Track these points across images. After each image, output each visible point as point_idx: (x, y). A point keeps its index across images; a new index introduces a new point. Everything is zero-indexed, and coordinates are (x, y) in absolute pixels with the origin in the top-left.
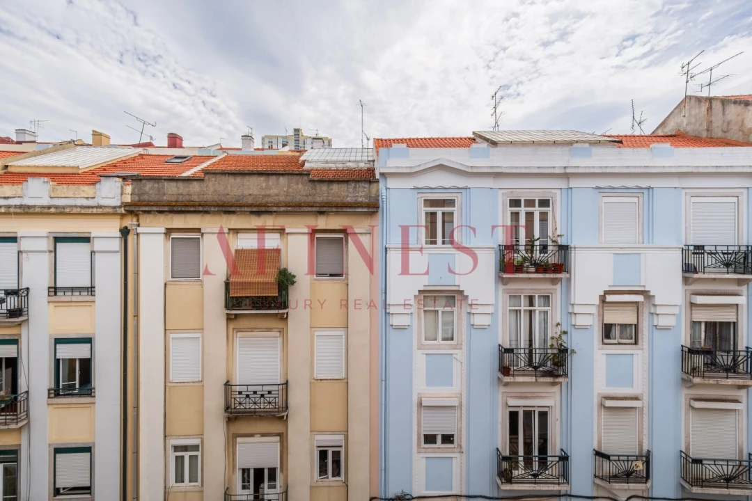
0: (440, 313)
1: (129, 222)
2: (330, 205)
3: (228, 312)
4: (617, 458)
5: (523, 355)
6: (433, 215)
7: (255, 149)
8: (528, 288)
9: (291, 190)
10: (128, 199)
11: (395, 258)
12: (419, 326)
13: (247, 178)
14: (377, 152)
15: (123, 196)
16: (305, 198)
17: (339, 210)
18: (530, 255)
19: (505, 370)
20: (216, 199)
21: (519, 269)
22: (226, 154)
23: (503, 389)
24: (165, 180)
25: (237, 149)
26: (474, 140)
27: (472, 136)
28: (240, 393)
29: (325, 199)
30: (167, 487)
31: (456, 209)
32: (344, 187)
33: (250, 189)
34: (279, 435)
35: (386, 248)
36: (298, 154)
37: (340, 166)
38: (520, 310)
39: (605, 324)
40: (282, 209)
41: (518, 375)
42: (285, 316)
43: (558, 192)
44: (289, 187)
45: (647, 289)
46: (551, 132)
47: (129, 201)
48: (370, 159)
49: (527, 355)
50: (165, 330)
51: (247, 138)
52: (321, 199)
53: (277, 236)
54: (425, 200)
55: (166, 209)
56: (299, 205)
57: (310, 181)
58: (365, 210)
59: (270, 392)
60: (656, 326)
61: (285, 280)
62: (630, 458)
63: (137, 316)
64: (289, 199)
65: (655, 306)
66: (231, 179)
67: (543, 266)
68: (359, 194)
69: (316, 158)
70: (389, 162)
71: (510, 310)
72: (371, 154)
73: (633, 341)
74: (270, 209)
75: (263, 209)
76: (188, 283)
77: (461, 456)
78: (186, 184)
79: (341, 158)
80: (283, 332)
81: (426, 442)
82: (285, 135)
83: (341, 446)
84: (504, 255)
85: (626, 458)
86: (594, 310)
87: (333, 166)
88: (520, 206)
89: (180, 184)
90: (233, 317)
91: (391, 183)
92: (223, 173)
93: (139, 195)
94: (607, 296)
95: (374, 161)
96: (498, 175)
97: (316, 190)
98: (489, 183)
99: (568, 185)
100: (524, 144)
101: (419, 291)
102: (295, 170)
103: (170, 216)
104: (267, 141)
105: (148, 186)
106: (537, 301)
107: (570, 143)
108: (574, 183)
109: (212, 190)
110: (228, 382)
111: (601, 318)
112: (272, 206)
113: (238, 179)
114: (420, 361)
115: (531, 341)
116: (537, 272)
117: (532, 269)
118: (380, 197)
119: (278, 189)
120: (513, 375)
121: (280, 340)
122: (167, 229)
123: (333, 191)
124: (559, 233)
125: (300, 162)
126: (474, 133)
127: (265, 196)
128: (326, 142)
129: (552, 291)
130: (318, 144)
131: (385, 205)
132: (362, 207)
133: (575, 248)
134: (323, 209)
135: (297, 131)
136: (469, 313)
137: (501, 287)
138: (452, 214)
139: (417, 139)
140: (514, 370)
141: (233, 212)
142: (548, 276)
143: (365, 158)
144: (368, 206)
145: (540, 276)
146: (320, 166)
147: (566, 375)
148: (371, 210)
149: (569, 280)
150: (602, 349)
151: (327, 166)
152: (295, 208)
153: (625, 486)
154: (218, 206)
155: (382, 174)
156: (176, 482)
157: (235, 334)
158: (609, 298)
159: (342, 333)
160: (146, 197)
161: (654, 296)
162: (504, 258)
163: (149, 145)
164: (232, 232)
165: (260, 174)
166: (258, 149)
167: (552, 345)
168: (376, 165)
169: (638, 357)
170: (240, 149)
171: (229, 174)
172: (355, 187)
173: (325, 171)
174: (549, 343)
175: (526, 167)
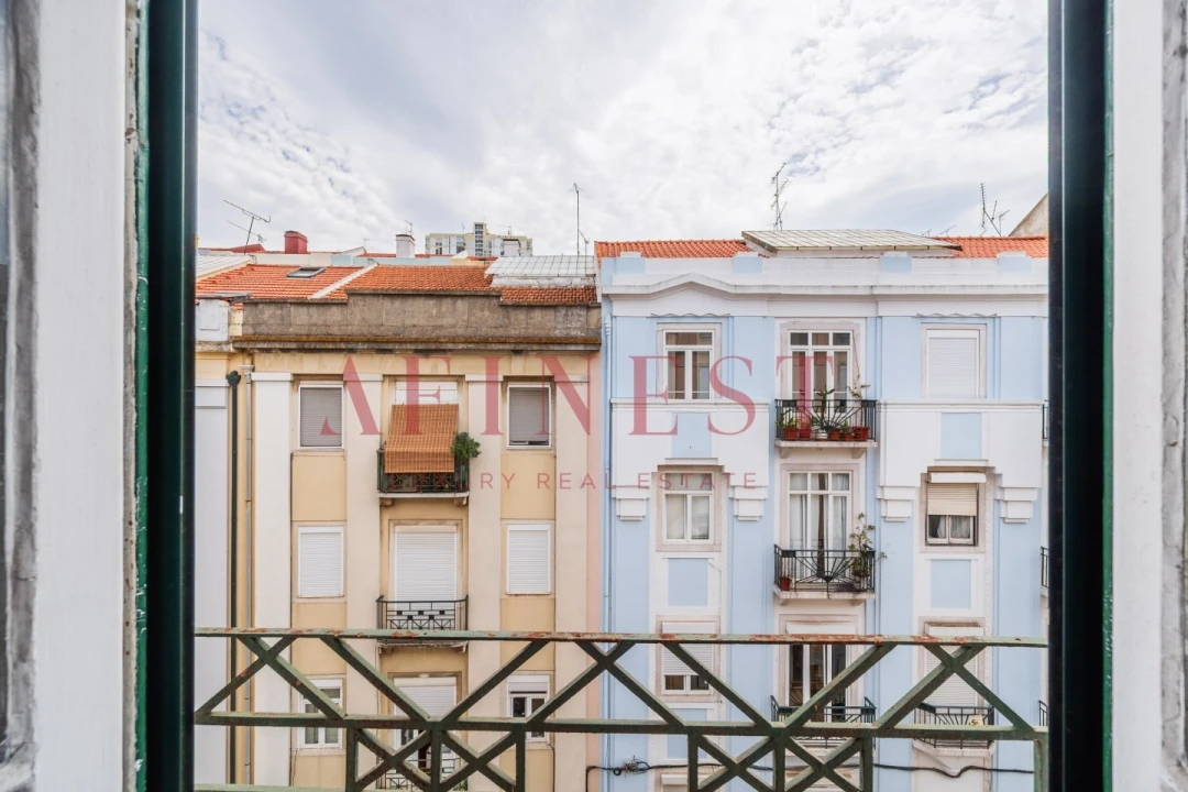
0: (689, 498)
1: (240, 364)
2: (529, 341)
3: (383, 495)
4: (945, 711)
5: (810, 560)
6: (680, 355)
7: (417, 256)
8: (819, 463)
9: (473, 318)
10: (238, 331)
11: (624, 418)
12: (659, 518)
13: (410, 301)
14: (599, 262)
15: (232, 327)
16: (494, 330)
17: (544, 347)
18: (820, 414)
19: (784, 582)
20: (365, 332)
21: (804, 434)
22: (376, 265)
23: (781, 610)
24: (291, 303)
25: (389, 256)
26: (744, 244)
27: (741, 238)
28: (400, 613)
29: (523, 332)
30: (294, 749)
31: (712, 347)
32: (550, 314)
33: (413, 317)
34: (456, 675)
35: (611, 404)
36: (481, 264)
37: (545, 283)
38: (806, 496)
39: (930, 516)
40: (461, 346)
41: (801, 590)
42: (465, 502)
43: (862, 322)
44: (470, 314)
45: (990, 465)
46: (858, 231)
47: (240, 334)
48: (590, 272)
49: (816, 560)
50: (292, 521)
51: (405, 238)
52: (517, 332)
53: (453, 385)
54: (667, 334)
55: (293, 346)
56: (485, 341)
57: (501, 306)
58: (581, 348)
59: (442, 612)
60: (1004, 518)
61: (464, 451)
62: (965, 711)
63: (250, 500)
64: (470, 332)
65: (1002, 489)
66: (387, 303)
67: (839, 430)
68: (571, 324)
69: (509, 272)
70: (617, 278)
71: (791, 495)
72: (590, 265)
73: (970, 541)
74: (443, 347)
75: (433, 347)
76: (325, 454)
77: (719, 707)
78: (321, 309)
79: (545, 272)
80: (462, 525)
81: (668, 687)
82: (461, 233)
83: (545, 692)
84: (782, 415)
85: (958, 711)
86: (914, 495)
87: (534, 283)
88: (806, 344)
89: (313, 310)
90: (389, 503)
91: (619, 309)
92: (376, 295)
93: (254, 326)
94: (933, 475)
95: (595, 275)
96: (773, 298)
97: (509, 318)
98: (761, 309)
99: (877, 311)
100: (816, 250)
101: (659, 467)
102: (479, 288)
103: (299, 356)
104: (433, 241)
105: (268, 313)
106: (830, 481)
107: (883, 250)
108: (885, 309)
109: (361, 318)
110: (382, 597)
111: (924, 506)
112: (447, 342)
113: (398, 303)
114: (660, 568)
115: (821, 540)
116: (830, 439)
117: (823, 435)
118: (602, 331)
119: (455, 317)
120: (795, 590)
121: (456, 538)
122: (294, 375)
123: (533, 321)
124: (862, 382)
125: (485, 277)
126: (744, 234)
127: (436, 327)
128: (524, 244)
129: (852, 467)
130: (511, 248)
131: (609, 341)
132: (576, 344)
133: (885, 404)
134: (520, 347)
135: (479, 227)
136: (732, 499)
137: (779, 462)
138: (707, 354)
139: (660, 243)
140: (796, 582)
141: (390, 351)
142: (846, 444)
143: (582, 272)
144: (585, 342)
145: (835, 444)
146: (516, 282)
147: (873, 590)
148: (588, 348)
149: (877, 451)
150: (925, 552)
151: (525, 283)
152: (481, 346)
153: (957, 751)
154: (368, 341)
155: (606, 296)
156: (307, 742)
157: (391, 529)
158: (936, 478)
159: (547, 527)
160: (263, 329)
161: (1000, 475)
162: (782, 419)
163: (257, 249)
164: (387, 380)
165: (429, 295)
166: (421, 256)
167: (853, 546)
168: (598, 283)
169: (977, 564)
170: (394, 256)
171: (384, 295)
172: (566, 315)
173: (522, 290)
174: (849, 543)
175: (815, 287)
